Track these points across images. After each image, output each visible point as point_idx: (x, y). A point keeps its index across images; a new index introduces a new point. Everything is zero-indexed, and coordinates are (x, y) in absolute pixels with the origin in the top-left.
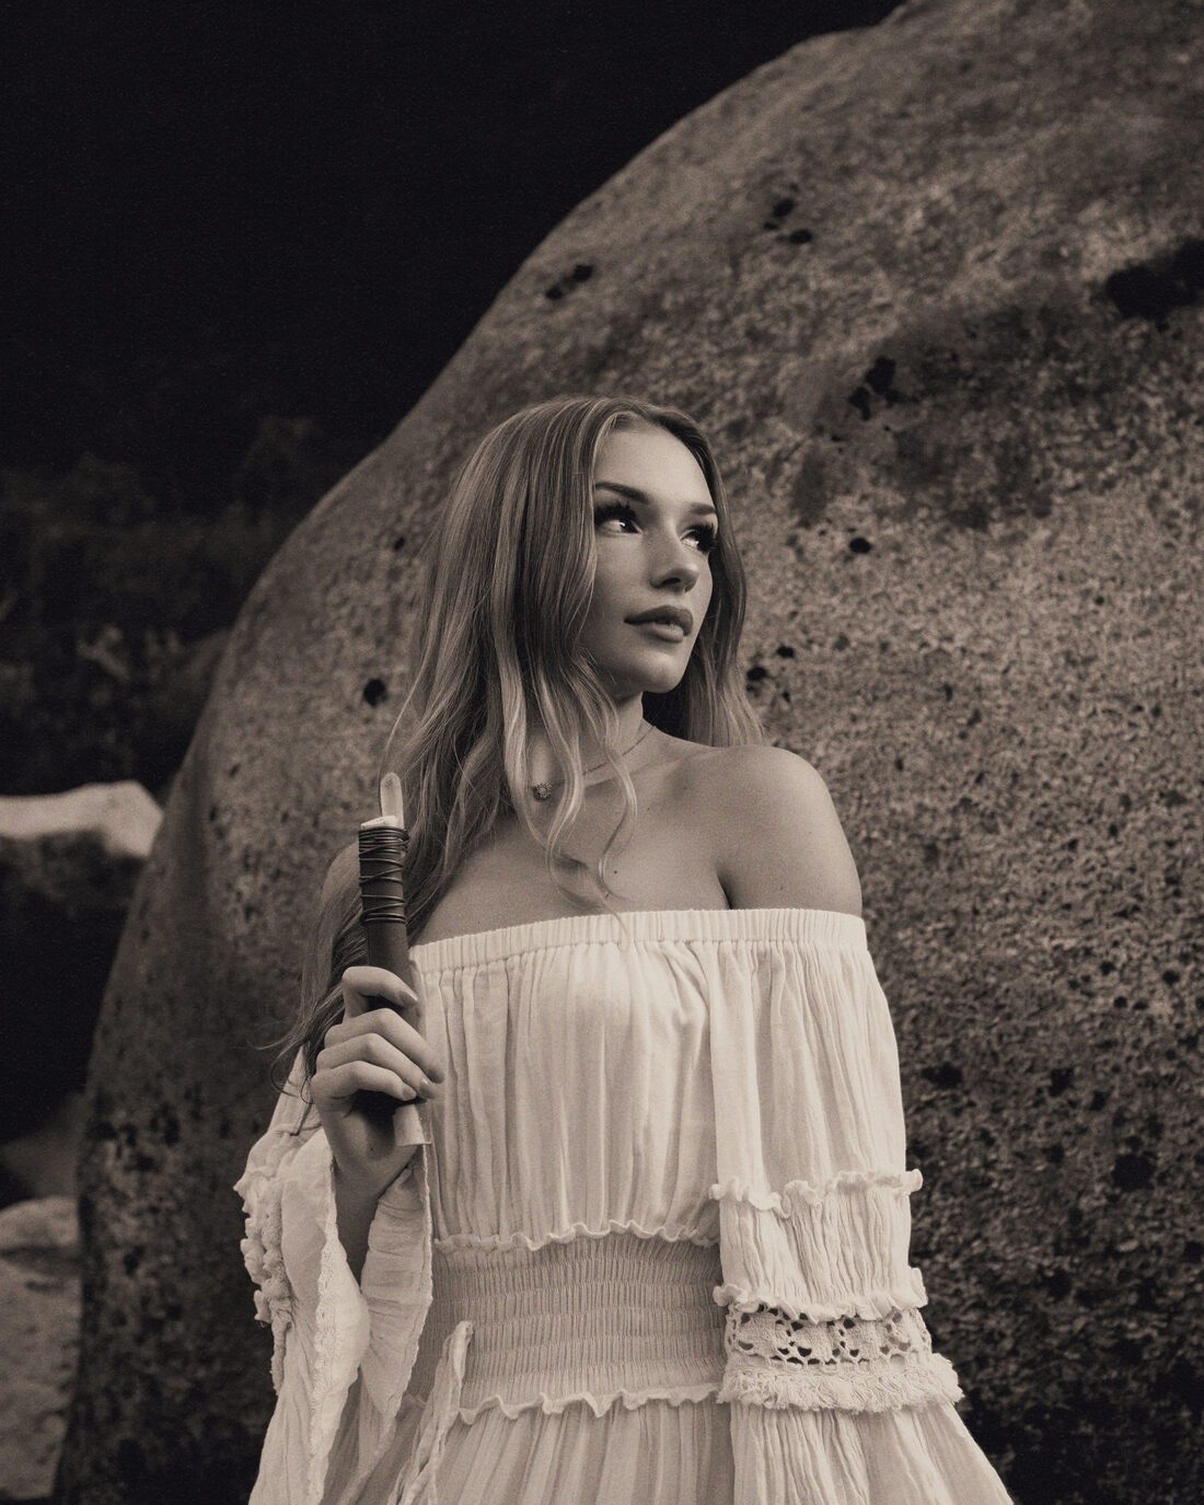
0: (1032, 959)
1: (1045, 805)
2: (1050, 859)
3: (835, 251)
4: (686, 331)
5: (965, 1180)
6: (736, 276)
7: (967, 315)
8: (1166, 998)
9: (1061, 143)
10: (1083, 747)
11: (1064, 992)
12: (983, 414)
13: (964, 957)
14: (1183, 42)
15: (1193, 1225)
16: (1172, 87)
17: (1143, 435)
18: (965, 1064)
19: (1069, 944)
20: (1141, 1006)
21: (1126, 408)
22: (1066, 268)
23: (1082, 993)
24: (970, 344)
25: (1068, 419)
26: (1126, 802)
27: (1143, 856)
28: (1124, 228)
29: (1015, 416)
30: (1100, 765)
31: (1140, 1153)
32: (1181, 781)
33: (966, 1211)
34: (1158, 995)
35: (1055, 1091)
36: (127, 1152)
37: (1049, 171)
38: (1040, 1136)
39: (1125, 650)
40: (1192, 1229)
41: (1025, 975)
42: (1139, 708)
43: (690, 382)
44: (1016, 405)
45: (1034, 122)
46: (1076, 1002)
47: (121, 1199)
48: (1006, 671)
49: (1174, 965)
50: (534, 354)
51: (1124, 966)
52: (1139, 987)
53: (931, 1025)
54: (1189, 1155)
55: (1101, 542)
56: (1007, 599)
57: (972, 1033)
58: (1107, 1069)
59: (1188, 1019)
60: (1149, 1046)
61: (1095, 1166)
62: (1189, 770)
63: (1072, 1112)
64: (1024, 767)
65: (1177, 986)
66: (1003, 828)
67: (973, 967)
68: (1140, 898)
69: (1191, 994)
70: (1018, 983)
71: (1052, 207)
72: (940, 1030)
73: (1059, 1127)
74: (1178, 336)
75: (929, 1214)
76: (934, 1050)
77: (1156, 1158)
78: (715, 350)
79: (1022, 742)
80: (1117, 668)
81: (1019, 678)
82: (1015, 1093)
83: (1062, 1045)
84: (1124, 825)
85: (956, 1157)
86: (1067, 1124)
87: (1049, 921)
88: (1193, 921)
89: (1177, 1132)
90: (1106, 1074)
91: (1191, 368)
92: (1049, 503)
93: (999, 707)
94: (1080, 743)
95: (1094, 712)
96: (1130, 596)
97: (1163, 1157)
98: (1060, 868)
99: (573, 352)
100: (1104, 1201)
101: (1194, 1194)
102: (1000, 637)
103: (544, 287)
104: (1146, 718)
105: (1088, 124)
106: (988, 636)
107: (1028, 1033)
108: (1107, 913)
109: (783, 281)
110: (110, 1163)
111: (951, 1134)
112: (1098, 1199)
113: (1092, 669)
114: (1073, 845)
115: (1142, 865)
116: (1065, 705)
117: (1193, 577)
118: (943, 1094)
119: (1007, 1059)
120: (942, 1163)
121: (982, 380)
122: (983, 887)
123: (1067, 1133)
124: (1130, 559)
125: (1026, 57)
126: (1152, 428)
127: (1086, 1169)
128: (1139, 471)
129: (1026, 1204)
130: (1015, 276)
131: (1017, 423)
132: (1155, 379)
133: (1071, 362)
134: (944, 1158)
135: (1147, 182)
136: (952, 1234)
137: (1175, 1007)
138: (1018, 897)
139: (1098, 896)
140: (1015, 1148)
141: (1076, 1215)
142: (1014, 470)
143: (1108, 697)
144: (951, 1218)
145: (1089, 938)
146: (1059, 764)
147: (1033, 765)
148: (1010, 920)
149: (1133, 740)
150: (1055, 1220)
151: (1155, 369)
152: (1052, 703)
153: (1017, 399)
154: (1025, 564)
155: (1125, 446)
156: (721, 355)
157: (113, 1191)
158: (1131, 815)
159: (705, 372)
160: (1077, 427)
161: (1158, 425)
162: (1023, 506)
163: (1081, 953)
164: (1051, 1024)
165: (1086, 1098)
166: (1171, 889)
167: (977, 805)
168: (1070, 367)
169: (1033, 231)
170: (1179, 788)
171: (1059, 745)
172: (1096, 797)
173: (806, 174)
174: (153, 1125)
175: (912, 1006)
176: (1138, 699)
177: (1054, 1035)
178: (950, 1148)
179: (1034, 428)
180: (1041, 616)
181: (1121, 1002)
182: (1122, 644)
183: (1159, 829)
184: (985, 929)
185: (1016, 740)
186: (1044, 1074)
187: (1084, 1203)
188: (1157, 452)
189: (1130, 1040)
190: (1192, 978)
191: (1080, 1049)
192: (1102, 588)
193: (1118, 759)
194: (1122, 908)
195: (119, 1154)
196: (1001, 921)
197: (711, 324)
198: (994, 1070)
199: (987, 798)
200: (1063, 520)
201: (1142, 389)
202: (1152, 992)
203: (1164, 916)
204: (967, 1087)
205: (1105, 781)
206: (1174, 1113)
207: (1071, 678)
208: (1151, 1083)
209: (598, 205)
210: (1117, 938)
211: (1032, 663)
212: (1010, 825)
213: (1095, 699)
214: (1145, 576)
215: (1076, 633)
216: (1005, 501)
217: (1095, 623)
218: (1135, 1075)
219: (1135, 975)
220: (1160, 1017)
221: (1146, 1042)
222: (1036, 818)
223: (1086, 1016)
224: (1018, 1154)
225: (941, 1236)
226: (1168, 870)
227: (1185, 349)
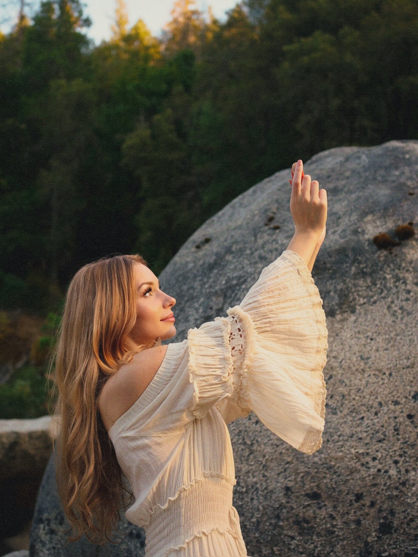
0: (348, 456)
1: (353, 405)
2: (355, 423)
3: (287, 232)
4: (240, 257)
5: (326, 531)
6: (256, 240)
7: (328, 250)
8: (395, 469)
9: (358, 198)
10: (366, 386)
11: (359, 467)
12: (334, 281)
13: (323, 456)
14: (397, 168)
15: (406, 547)
16: (394, 182)
17: (385, 286)
18: (322, 492)
19: (361, 451)
20: (386, 472)
21: (380, 279)
22: (360, 235)
23: (366, 467)
24: (329, 259)
25: (361, 282)
26: (380, 404)
27: (386, 422)
28: (378, 223)
29: (344, 282)
30: (372, 392)
31: (387, 522)
32: (399, 397)
33: (326, 542)
34: (392, 468)
35: (357, 500)
36: (47, 528)
37: (355, 207)
38: (352, 516)
39: (380, 355)
40: (406, 548)
41: (345, 462)
42: (385, 374)
43: (241, 272)
44: (344, 278)
45: (350, 192)
46: (364, 470)
47: (43, 544)
48: (341, 362)
49: (397, 458)
50: (191, 265)
51: (380, 458)
52: (385, 466)
53: (309, 478)
54: (405, 522)
55: (372, 320)
56: (341, 339)
57: (325, 481)
58: (375, 493)
59: (403, 476)
60: (389, 485)
61: (373, 526)
62: (401, 393)
63: (363, 508)
64: (346, 393)
65: (398, 465)
66: (339, 413)
67: (326, 459)
68: (385, 436)
69: (403, 468)
70: (342, 465)
71: (355, 217)
72: (312, 481)
73: (358, 513)
74: (396, 256)
75: (313, 543)
76: (310, 487)
77: (393, 524)
78: (248, 262)
79: (346, 385)
80: (377, 361)
81: (345, 364)
82: (342, 502)
83: (359, 485)
84: (380, 412)
85: (321, 523)
86: (362, 512)
87: (354, 444)
88: (403, 443)
89: (400, 514)
90: (375, 495)
91: (400, 266)
92: (355, 308)
93: (338, 374)
94: (365, 385)
95: (370, 375)
96: (381, 338)
97: (396, 523)
98: (358, 426)
99: (204, 264)
100: (376, 539)
101: (407, 536)
102: (339, 351)
103: (195, 245)
104: (387, 377)
105: (367, 192)
106: (335, 351)
107: (347, 481)
108: (374, 441)
109: (270, 241)
110: (41, 531)
111: (317, 516)
112: (374, 538)
113: (370, 360)
114: (362, 418)
115: (386, 425)
116: (360, 373)
117: (402, 331)
118: (314, 502)
119: (339, 490)
120: (316, 526)
121: (333, 270)
122: (331, 433)
123: (362, 515)
124: (381, 326)
125: (348, 174)
126: (388, 285)
127: (369, 527)
128: (384, 298)
129: (349, 540)
130: (344, 238)
131: (345, 284)
132: (389, 269)
133: (362, 264)
134: (316, 524)
135: (386, 209)
136: (322, 550)
137: (398, 472)
138: (343, 436)
139: (371, 435)
140: (343, 520)
141: (366, 543)
142: (344, 298)
143: (374, 370)
144: (321, 544)
145: (368, 449)
146: (358, 392)
147: (349, 392)
148: (340, 443)
149: (383, 384)
150: (360, 545)
151: (389, 266)
152: (356, 373)
153: (345, 276)
154: (347, 328)
155: (379, 291)
156: (251, 264)
157: (42, 541)
158: (382, 408)
159: (245, 269)
160: (364, 285)
161: (390, 284)
162: (347, 309)
163: (365, 454)
164: (355, 478)
165: (368, 503)
166: (396, 433)
167: (330, 405)
168: (361, 266)
169: (350, 224)
170: (398, 400)
171: (358, 386)
172: (370, 403)
173: (278, 209)
174: (56, 519)
175: (302, 472)
176: (384, 371)
177: (356, 482)
178: (318, 520)
179: (350, 285)
180: (352, 344)
181: (379, 470)
182: (379, 353)
183: (391, 413)
184: (332, 446)
185: (344, 384)
186: (352, 495)
187: (369, 539)
188: (390, 292)
189: (383, 483)
190: (403, 462)
191: (365, 486)
192: (372, 335)
193: (377, 391)
194: (380, 439)
195: (44, 529)
196: (337, 444)
197: (247, 255)
198: (333, 494)
199: (334, 403)
200: (360, 314)
201: (385, 272)
202: (390, 467)
203: (394, 441)
204: (324, 499)
205: (373, 397)
206: (399, 508)
207: (362, 364)
208: (390, 497)
209: (213, 221)
210: (378, 449)
211: (350, 359)
212: (341, 412)
213: (370, 371)
214: (386, 331)
215: (364, 350)
216: (341, 308)
217: (370, 346)
218: (385, 495)
219: (384, 461)
220: (393, 475)
221: (388, 484)
222: (351, 410)
223: (367, 475)
224: (344, 523)
225: (319, 551)
226: (395, 426)
227: (398, 260)
